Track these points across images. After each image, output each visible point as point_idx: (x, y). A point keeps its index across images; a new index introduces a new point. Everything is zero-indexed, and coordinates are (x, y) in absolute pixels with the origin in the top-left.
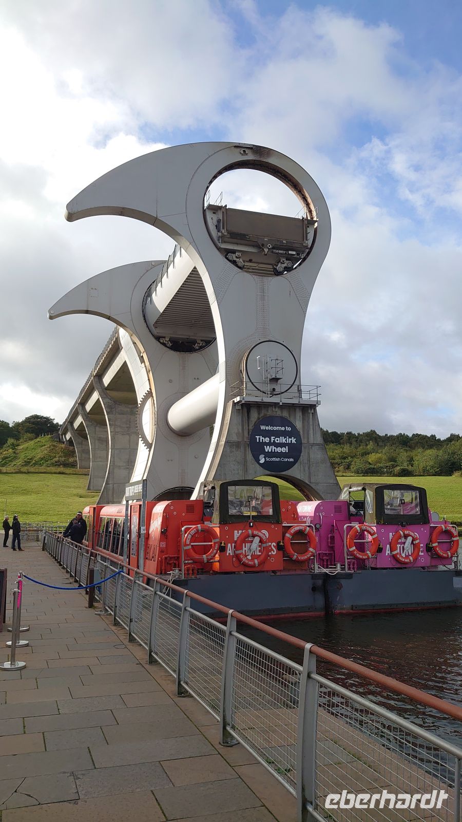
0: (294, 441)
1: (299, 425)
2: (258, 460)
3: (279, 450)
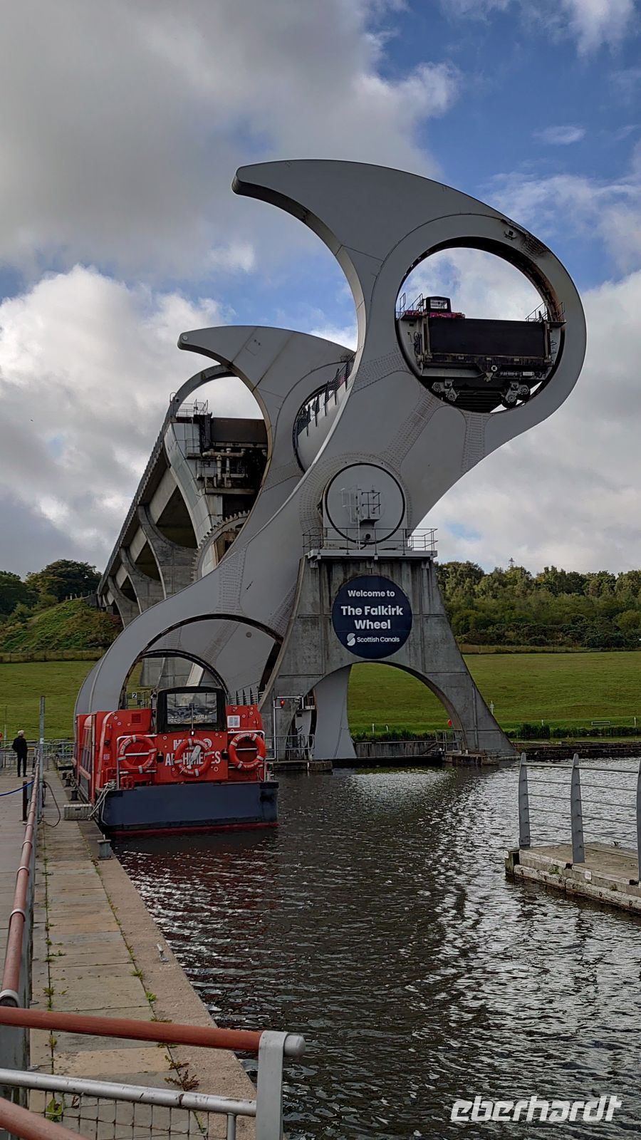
0: (399, 611)
1: (406, 587)
2: (345, 642)
3: (377, 625)
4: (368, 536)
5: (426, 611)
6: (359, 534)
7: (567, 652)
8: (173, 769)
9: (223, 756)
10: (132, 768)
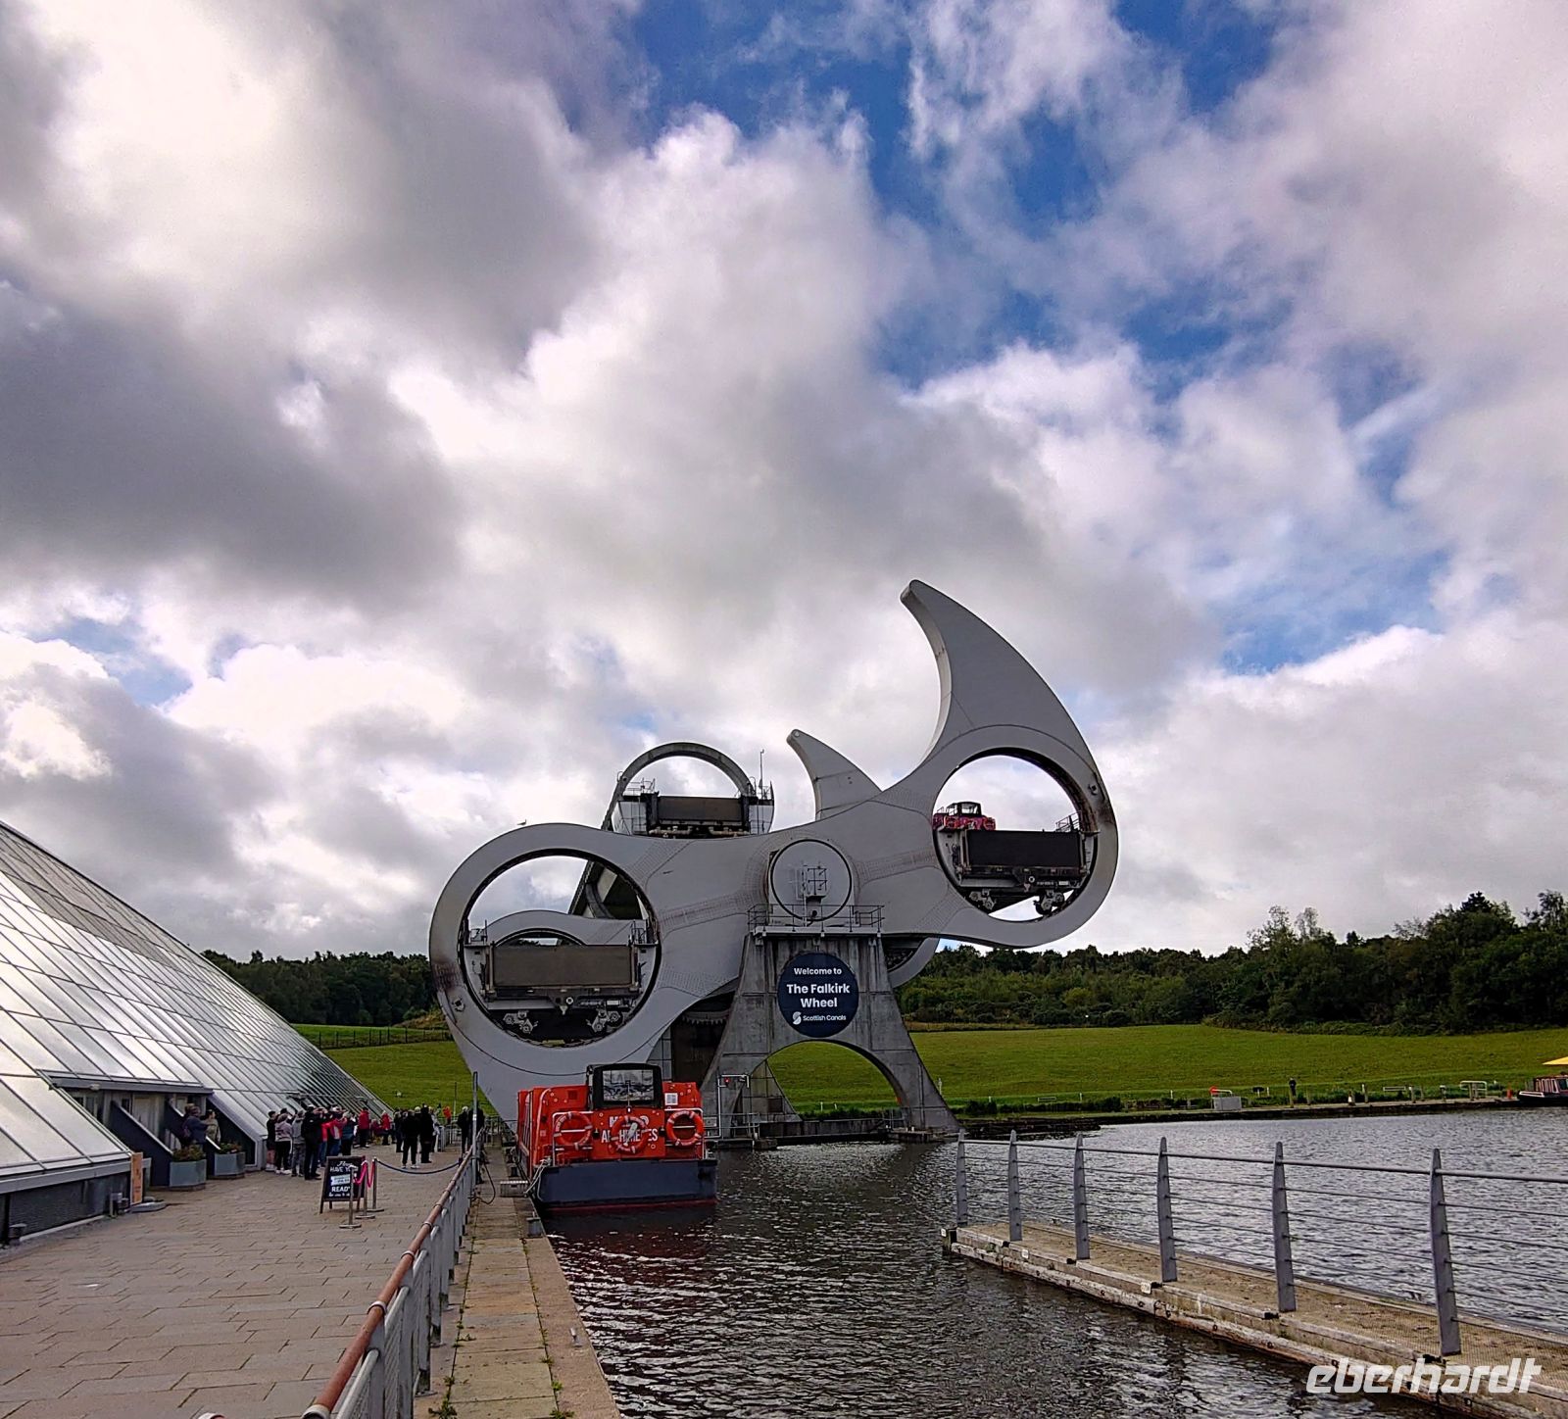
0: (846, 989)
1: (853, 965)
2: (790, 1021)
3: (823, 1003)
4: (815, 913)
5: (873, 989)
6: (806, 911)
7: (1015, 1029)
8: (610, 1146)
9: (660, 1134)
10: (568, 1144)
